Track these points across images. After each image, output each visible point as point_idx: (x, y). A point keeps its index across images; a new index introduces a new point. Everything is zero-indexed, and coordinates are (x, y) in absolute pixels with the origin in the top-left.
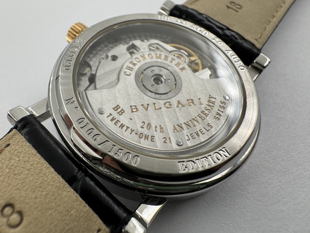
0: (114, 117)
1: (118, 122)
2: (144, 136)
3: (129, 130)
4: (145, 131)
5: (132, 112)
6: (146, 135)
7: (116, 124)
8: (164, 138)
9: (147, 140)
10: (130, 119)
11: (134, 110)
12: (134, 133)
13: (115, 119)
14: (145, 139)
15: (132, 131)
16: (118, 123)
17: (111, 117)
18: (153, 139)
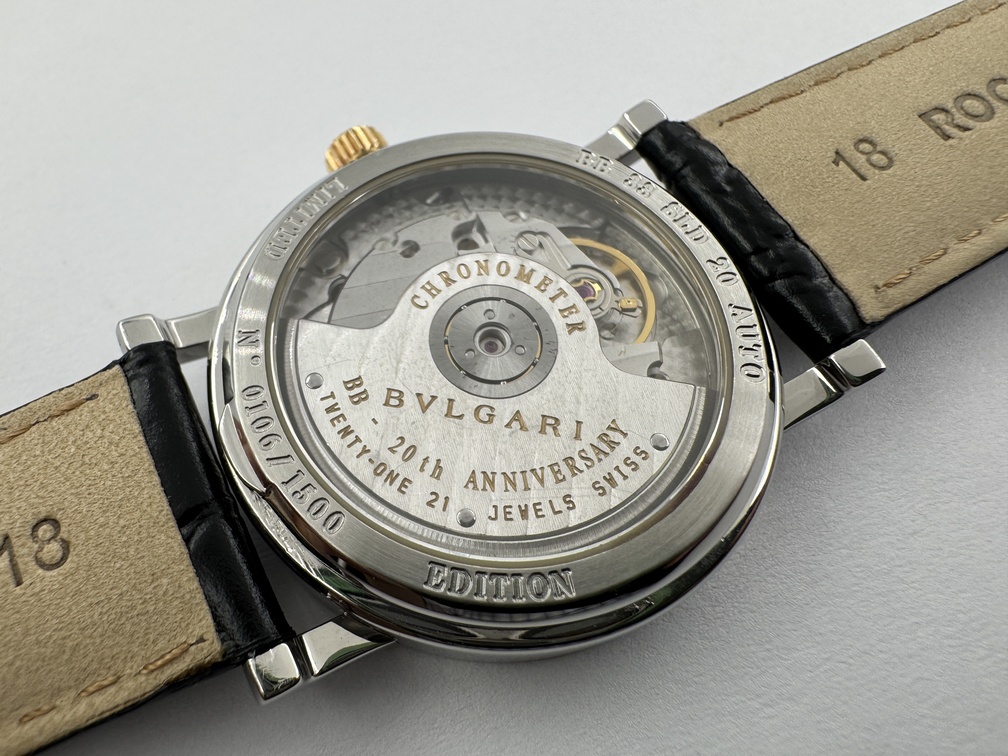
0: (337, 404)
1: (341, 419)
2: (387, 472)
3: (358, 447)
4: (394, 462)
5: (387, 404)
6: (393, 471)
7: (335, 422)
8: (432, 493)
9: (391, 484)
10: (374, 420)
11: (393, 402)
12: (366, 457)
13: (339, 409)
14: (386, 480)
15: (365, 451)
16: (339, 422)
17: (330, 402)
18: (406, 487)
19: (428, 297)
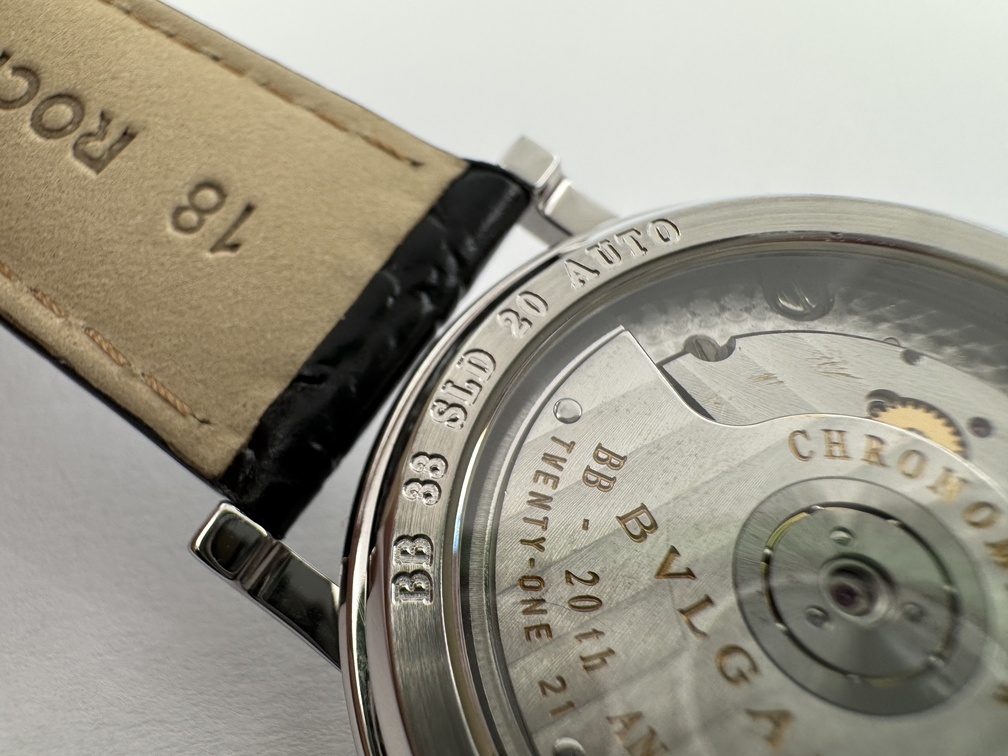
0: (565, 460)
1: (551, 481)
2: (536, 595)
3: (536, 532)
4: (558, 592)
5: (622, 519)
6: (544, 601)
7: (541, 478)
8: (560, 679)
9: (525, 612)
10: (586, 521)
11: (631, 524)
12: (532, 551)
13: (561, 468)
14: (524, 602)
15: (538, 543)
16: (546, 482)
17: (558, 451)
18: (539, 635)
19: (822, 449)
